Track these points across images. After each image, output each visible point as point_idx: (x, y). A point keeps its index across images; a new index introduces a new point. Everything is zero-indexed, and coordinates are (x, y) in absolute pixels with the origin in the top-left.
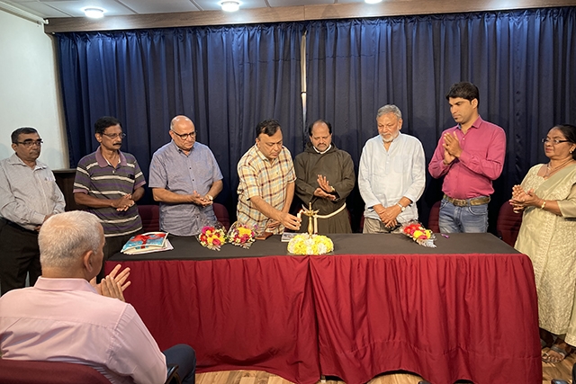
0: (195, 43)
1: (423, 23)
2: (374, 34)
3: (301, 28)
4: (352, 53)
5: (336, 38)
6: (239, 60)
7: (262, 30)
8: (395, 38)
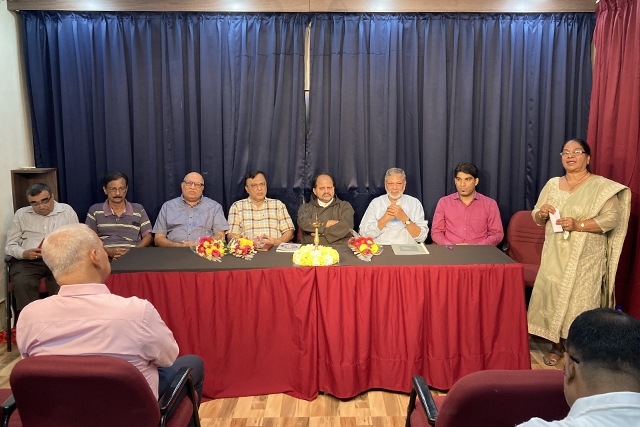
0: (186, 30)
1: (436, 22)
2: (385, 30)
3: (305, 19)
4: (361, 51)
5: (343, 33)
6: (235, 52)
7: (262, 19)
8: (407, 36)
